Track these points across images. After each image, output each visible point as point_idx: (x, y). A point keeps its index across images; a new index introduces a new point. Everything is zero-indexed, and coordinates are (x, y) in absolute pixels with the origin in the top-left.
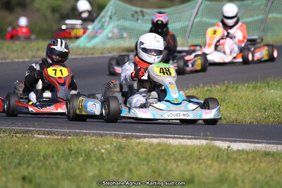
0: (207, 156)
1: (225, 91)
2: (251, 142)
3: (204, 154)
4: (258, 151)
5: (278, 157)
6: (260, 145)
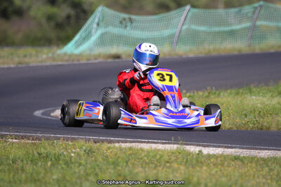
0: (176, 160)
3: (173, 158)
6: (233, 150)
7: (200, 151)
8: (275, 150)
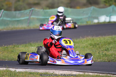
0: (6, 75)
1: (13, 48)
2: (24, 69)
3: (5, 73)
4: (27, 72)
5: (35, 75)
6: (28, 70)
7: (15, 70)
8: (45, 69)
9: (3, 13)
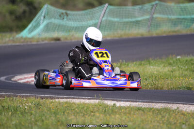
0: (98, 111)
3: (96, 109)
5: (146, 111)
7: (114, 104)
9: (108, 10)
